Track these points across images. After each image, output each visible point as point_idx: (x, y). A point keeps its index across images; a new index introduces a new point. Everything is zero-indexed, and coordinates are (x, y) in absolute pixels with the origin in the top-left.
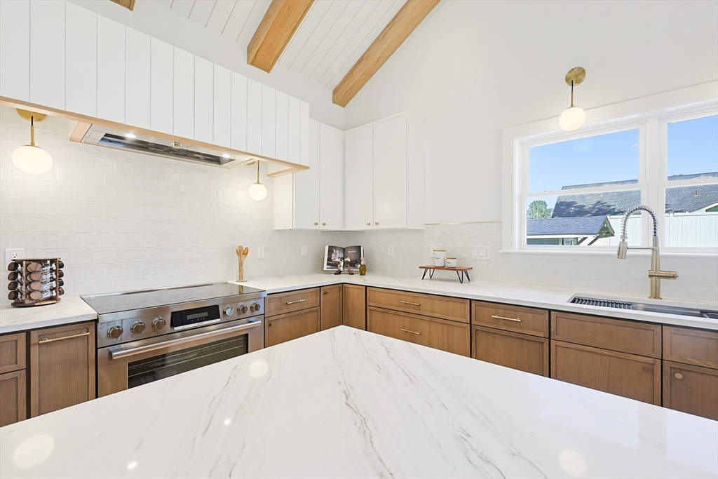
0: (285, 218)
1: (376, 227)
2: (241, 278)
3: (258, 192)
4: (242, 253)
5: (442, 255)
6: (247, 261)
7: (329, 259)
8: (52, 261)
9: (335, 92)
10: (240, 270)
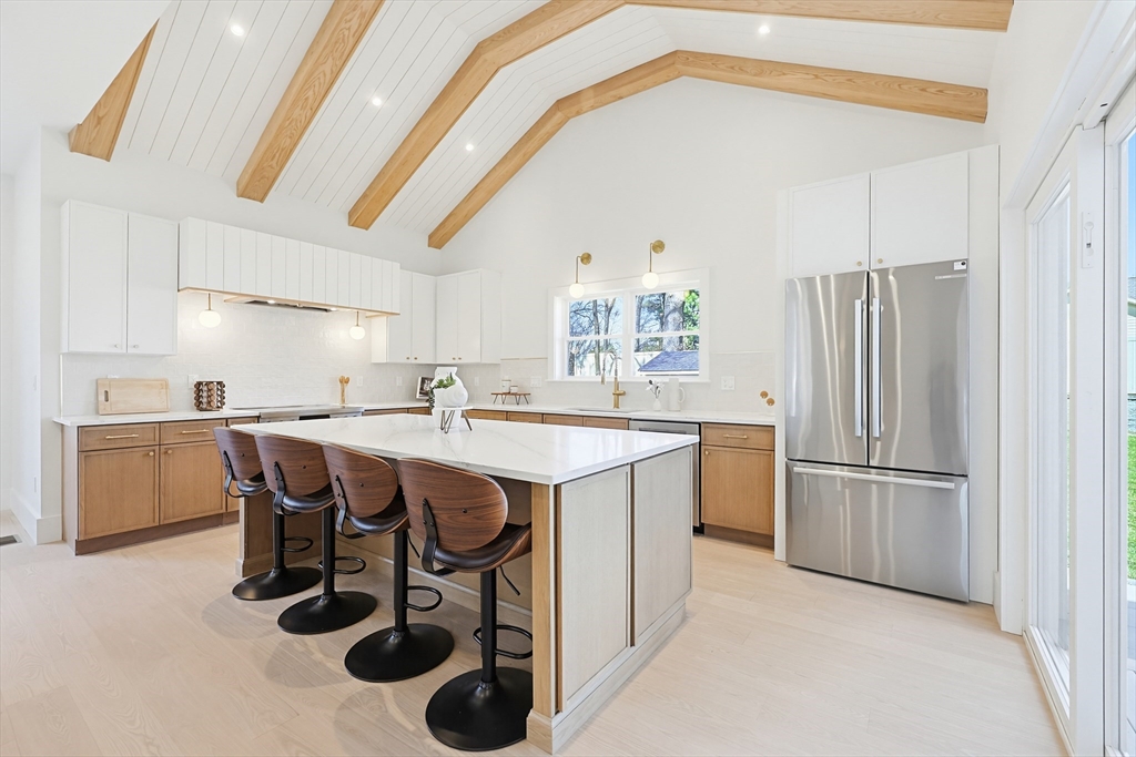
0: (380, 354)
1: (460, 362)
2: (343, 401)
3: (358, 333)
4: (344, 381)
5: (507, 384)
6: (348, 388)
7: (422, 389)
8: (218, 383)
9: (430, 237)
10: (343, 395)
